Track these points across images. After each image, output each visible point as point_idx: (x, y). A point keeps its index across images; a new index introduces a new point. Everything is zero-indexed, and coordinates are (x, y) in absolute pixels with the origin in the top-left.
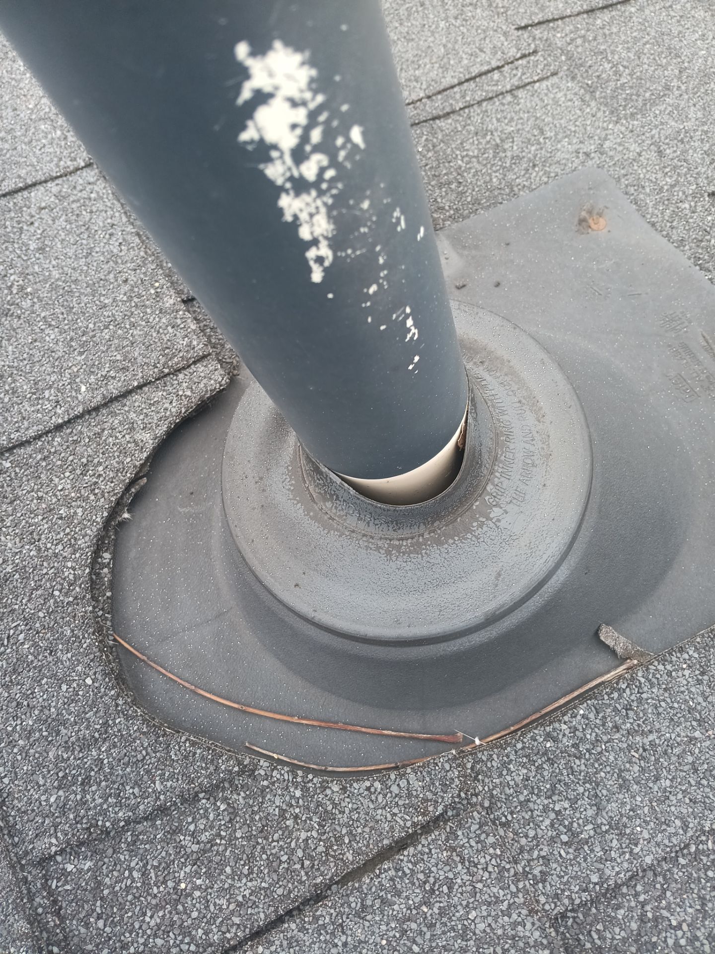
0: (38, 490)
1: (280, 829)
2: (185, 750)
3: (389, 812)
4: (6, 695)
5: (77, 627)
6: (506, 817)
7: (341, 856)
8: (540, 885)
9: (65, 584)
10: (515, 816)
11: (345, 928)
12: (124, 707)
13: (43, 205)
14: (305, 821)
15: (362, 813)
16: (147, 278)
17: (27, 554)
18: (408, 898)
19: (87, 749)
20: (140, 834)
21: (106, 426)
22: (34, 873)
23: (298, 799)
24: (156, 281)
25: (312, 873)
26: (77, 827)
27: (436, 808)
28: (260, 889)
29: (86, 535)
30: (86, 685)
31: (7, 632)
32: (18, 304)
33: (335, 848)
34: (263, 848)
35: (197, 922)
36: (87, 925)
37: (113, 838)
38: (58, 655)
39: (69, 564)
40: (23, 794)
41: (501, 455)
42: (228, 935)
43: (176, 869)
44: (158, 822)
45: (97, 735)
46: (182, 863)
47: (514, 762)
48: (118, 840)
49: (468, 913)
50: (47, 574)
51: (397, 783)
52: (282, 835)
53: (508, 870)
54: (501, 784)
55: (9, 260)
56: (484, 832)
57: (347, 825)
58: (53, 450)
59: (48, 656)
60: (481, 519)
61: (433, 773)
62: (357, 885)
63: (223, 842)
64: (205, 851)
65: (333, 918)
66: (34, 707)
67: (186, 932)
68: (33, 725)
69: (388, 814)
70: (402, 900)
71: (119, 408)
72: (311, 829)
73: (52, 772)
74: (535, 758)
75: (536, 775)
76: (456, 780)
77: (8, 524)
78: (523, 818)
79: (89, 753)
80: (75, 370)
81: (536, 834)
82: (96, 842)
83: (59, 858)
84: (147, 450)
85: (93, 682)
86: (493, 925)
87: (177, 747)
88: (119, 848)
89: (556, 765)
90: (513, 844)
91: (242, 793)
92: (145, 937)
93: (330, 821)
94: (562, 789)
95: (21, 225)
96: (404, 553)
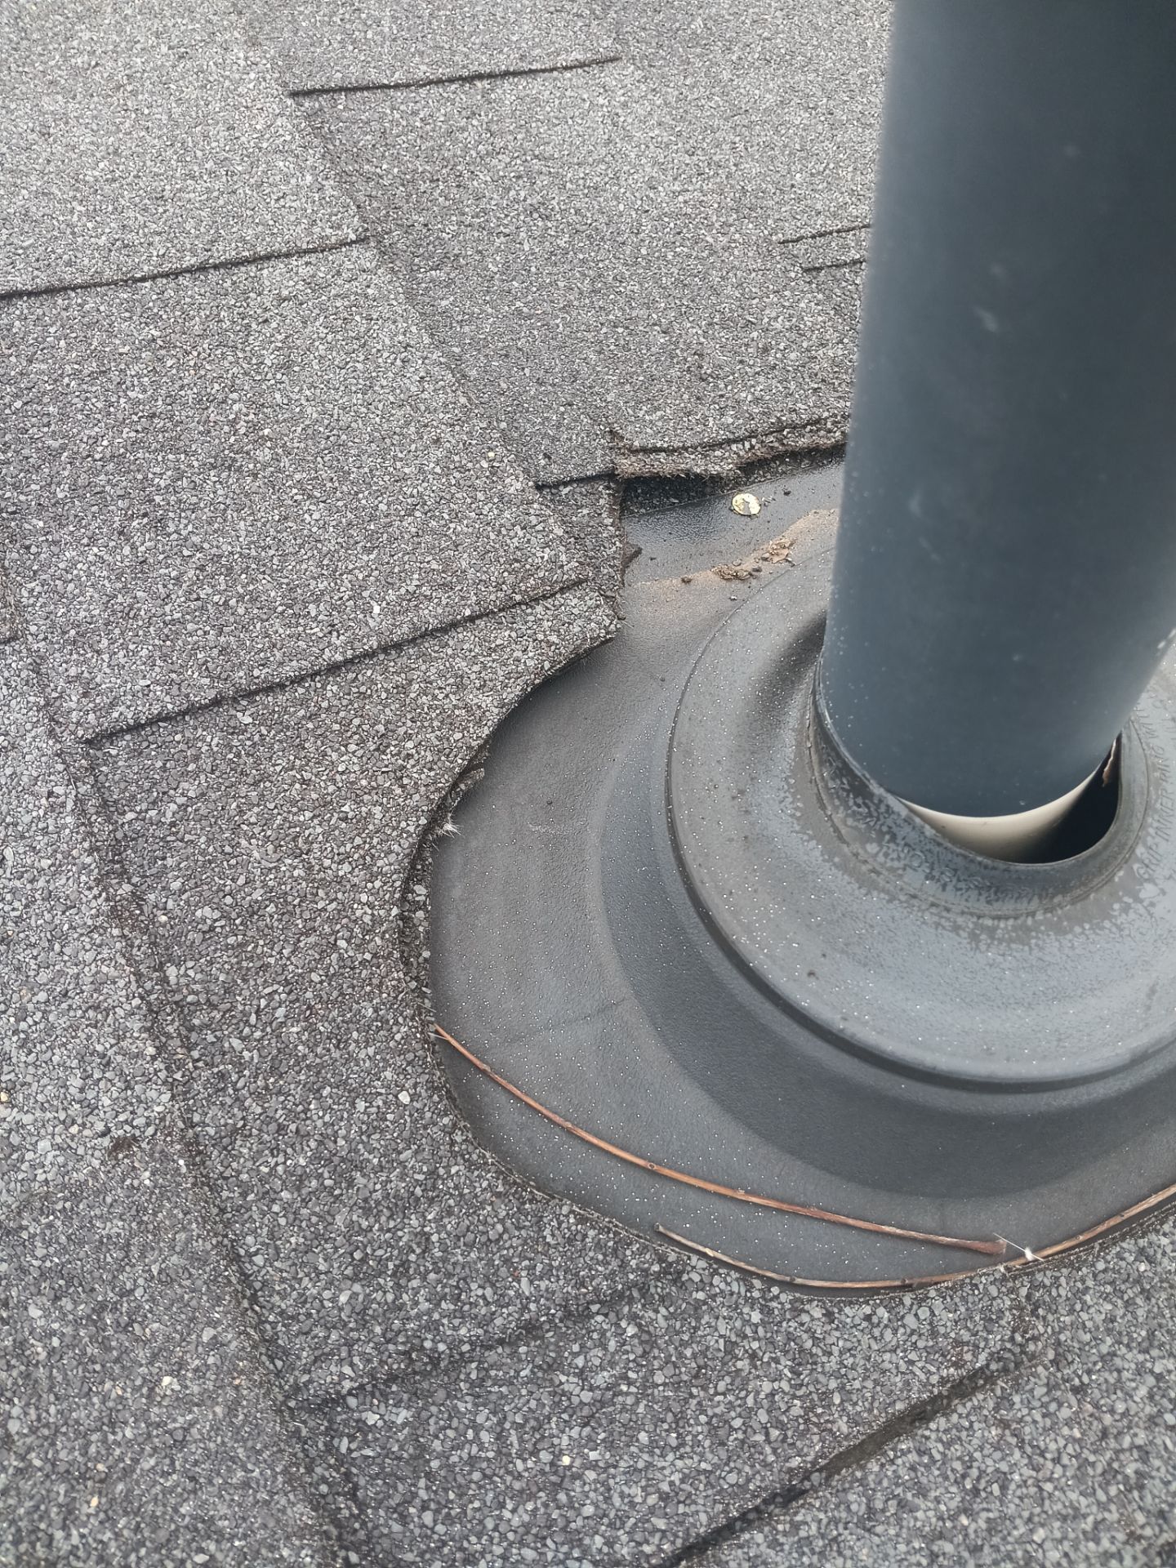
0: (301, 768)
1: (728, 1373)
2: (569, 1229)
3: (902, 1358)
4: (259, 1110)
5: (384, 1004)
6: (1080, 1377)
7: (829, 1425)
8: (1136, 1494)
9: (357, 930)
10: (1094, 1377)
11: (842, 1545)
12: (464, 1147)
13: (285, 293)
14: (768, 1363)
15: (859, 1356)
16: (474, 442)
17: (288, 874)
18: (937, 1500)
19: (401, 1215)
20: (491, 1367)
21: (415, 675)
22: (311, 1424)
23: (756, 1325)
24: (491, 449)
25: (784, 1450)
26: (387, 1350)
27: (975, 1356)
28: (699, 1472)
29: (390, 852)
30: (398, 1104)
31: (255, 1002)
32: (248, 453)
33: (820, 1410)
34: (699, 1403)
35: (592, 1523)
36: (404, 1519)
37: (446, 1372)
38: (351, 1048)
39: (364, 898)
40: (291, 1286)
41: (1156, 801)
42: (647, 1549)
43: (555, 1432)
44: (523, 1349)
45: (418, 1191)
46: (565, 1421)
47: (1091, 1292)
48: (454, 1375)
49: (1032, 1531)
50: (324, 909)
51: (913, 1312)
52: (731, 1384)
53: (1093, 1465)
54: (1072, 1325)
55: (229, 376)
56: (1054, 1400)
57: (836, 1375)
58: (325, 704)
59: (333, 1050)
60: (1126, 899)
61: (970, 1299)
62: (859, 1474)
63: (633, 1389)
64: (603, 1403)
65: (823, 1527)
66: (308, 1134)
67: (574, 1540)
68: (307, 1166)
69: (901, 1362)
70: (929, 1504)
71: (437, 648)
72: (779, 1377)
73: (341, 1251)
74: (1123, 1287)
75: (1125, 1315)
76: (1007, 1313)
77: (253, 820)
78: (1106, 1381)
79: (406, 1221)
80: (361, 577)
81: (1127, 1409)
82: (418, 1377)
83: (352, 1402)
84: (490, 723)
85: (412, 1101)
86: (1072, 1556)
87: (555, 1223)
88: (455, 1390)
89: (1153, 1301)
90: (1091, 1423)
91: (663, 1311)
92: (505, 1544)
93: (809, 1366)
94: (1163, 1339)
95: (246, 321)
96: (1001, 941)
